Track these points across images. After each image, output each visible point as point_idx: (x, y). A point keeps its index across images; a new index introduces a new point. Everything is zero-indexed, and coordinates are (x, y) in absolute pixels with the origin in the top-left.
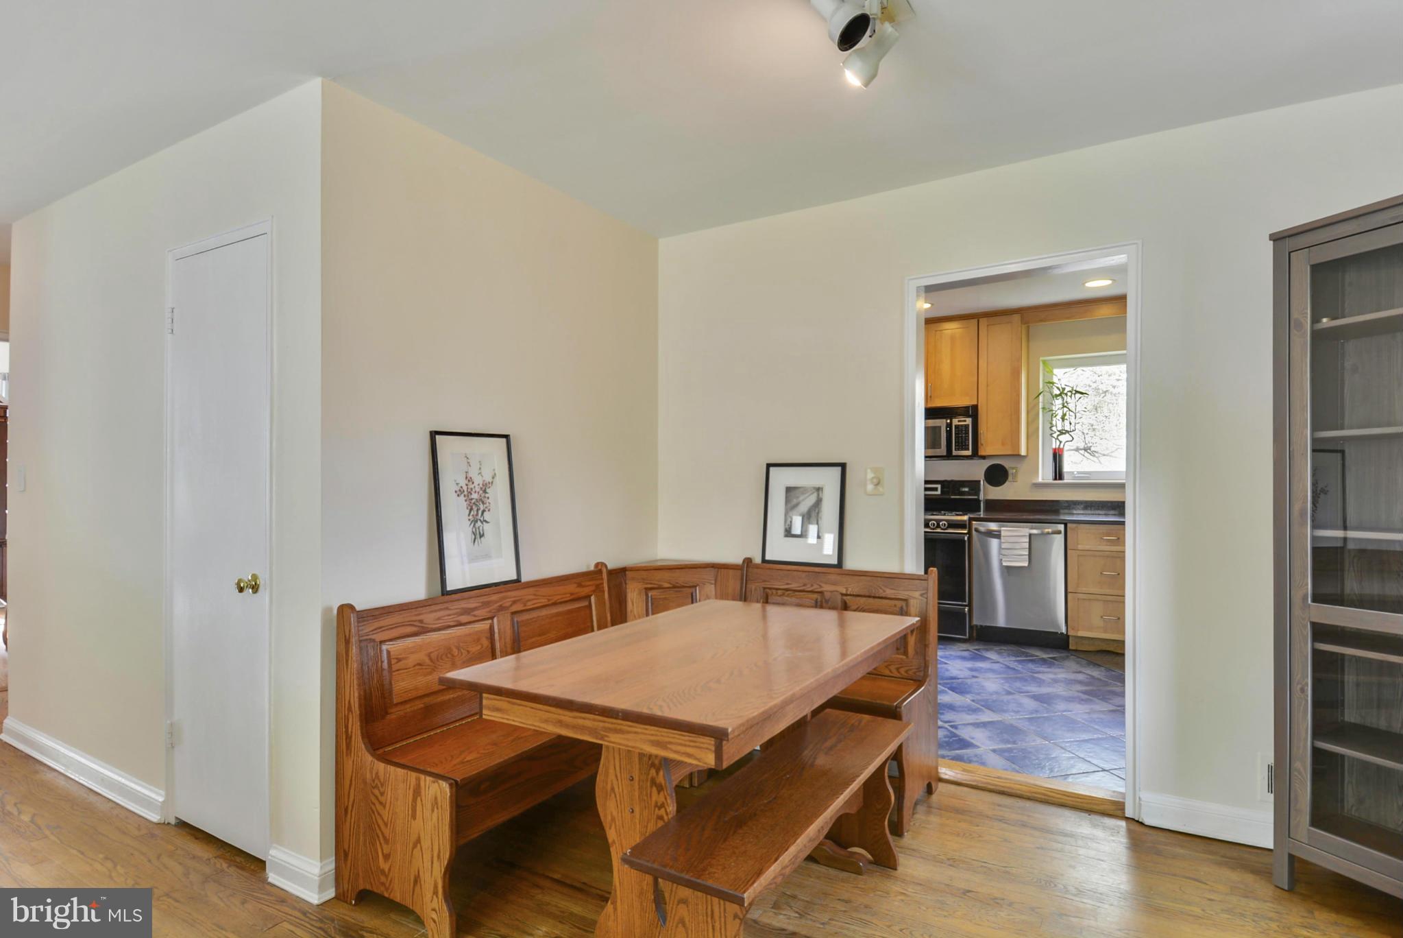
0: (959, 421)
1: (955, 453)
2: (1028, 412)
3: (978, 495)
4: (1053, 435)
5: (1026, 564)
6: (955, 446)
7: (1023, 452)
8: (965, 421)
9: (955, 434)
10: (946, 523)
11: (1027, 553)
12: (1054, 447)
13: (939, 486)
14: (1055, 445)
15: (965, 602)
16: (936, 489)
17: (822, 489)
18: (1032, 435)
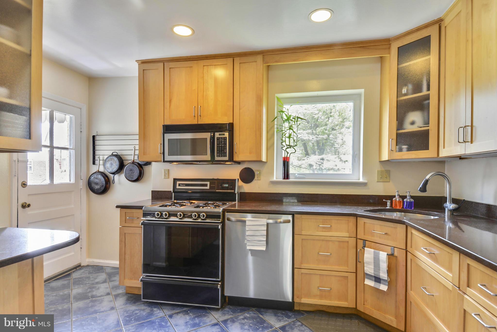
0: (220, 135)
1: (217, 158)
2: (267, 132)
3: (235, 190)
4: (283, 148)
5: (264, 248)
6: (217, 153)
7: (264, 159)
8: (224, 134)
9: (217, 144)
10: (205, 214)
11: (265, 239)
12: (284, 156)
13: (208, 183)
14: (284, 155)
15: (219, 279)
16: (206, 185)
18: (270, 148)
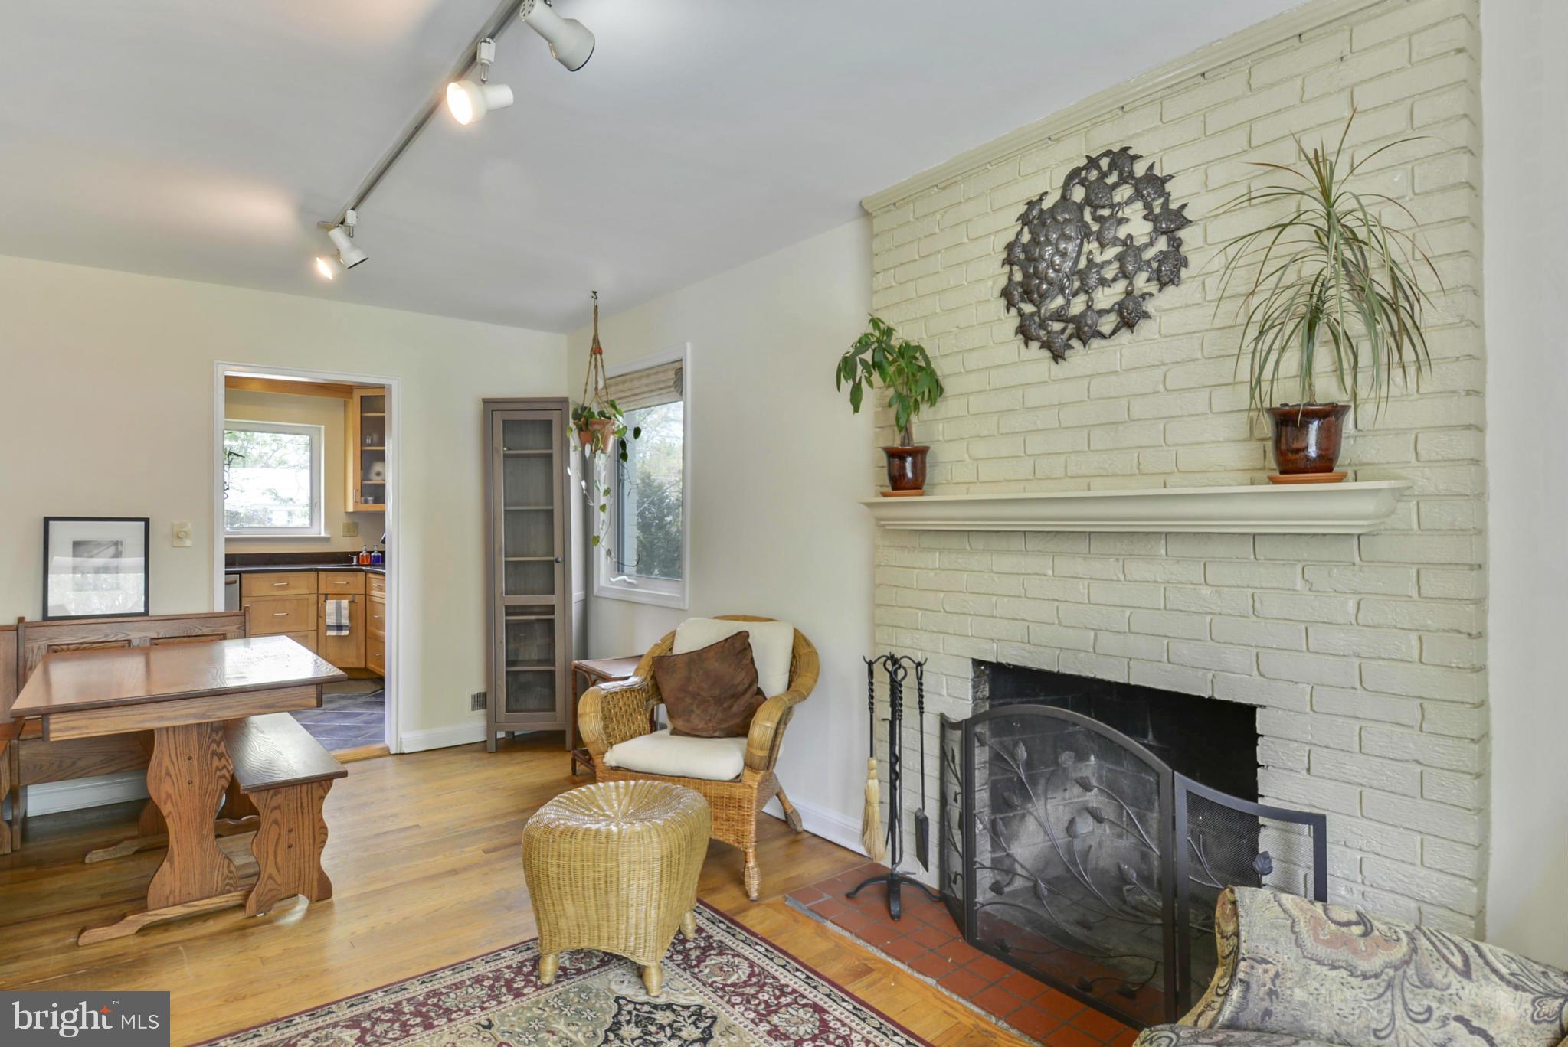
17: (121, 542)
